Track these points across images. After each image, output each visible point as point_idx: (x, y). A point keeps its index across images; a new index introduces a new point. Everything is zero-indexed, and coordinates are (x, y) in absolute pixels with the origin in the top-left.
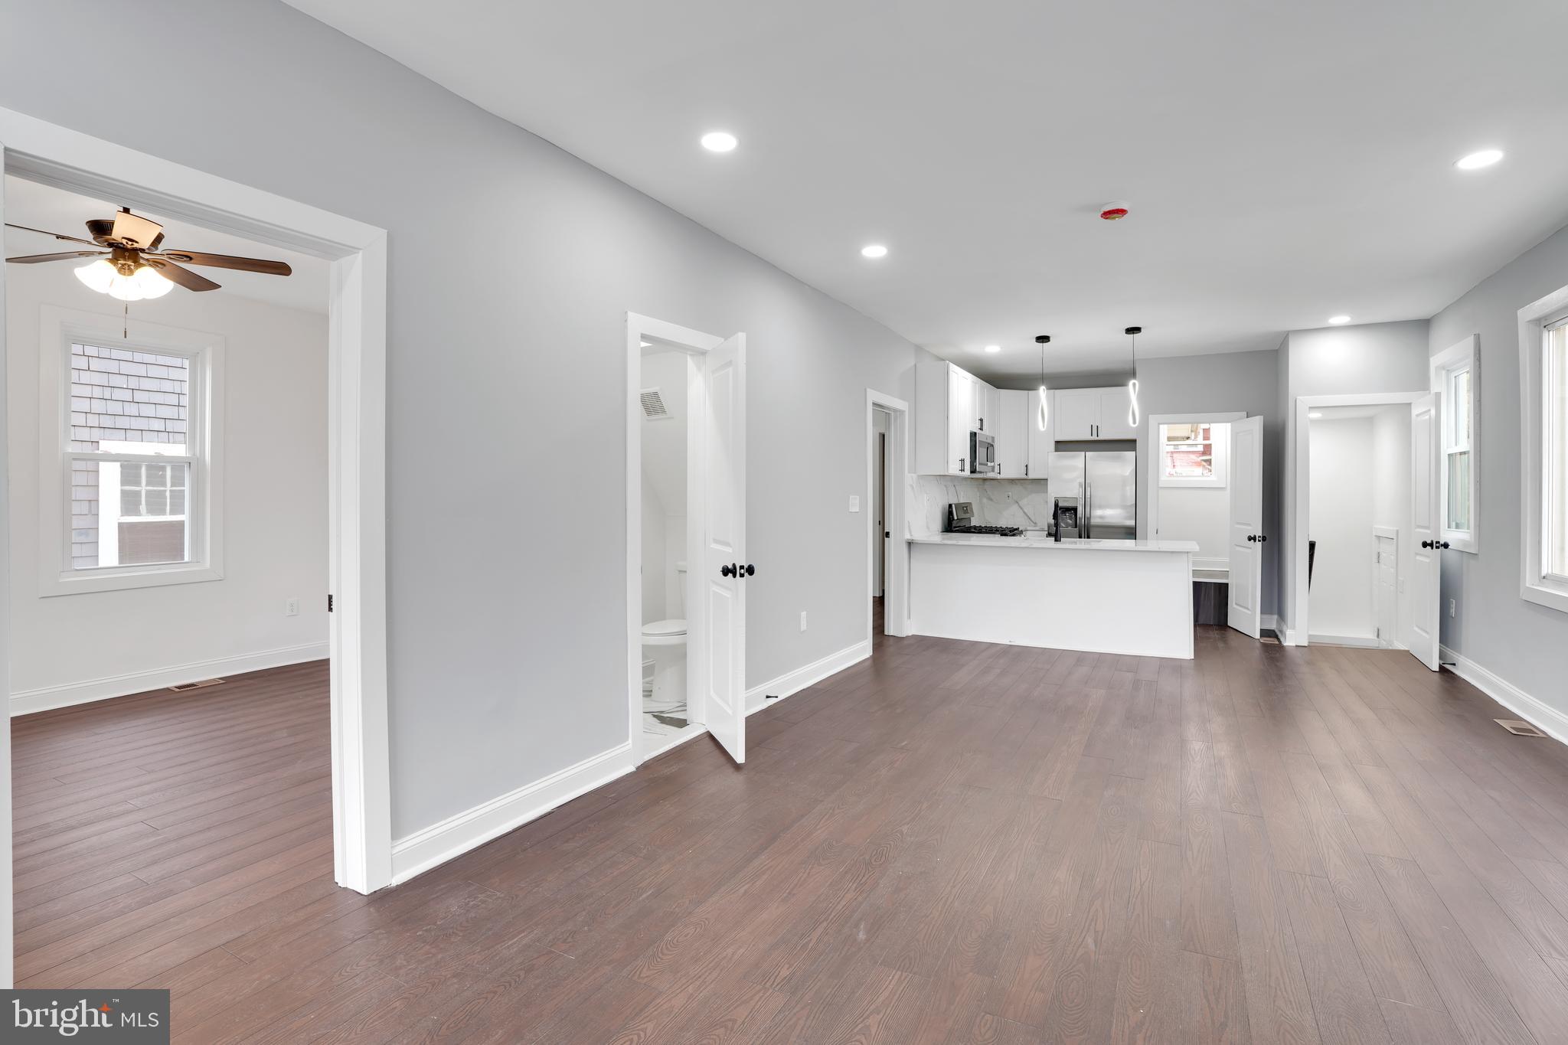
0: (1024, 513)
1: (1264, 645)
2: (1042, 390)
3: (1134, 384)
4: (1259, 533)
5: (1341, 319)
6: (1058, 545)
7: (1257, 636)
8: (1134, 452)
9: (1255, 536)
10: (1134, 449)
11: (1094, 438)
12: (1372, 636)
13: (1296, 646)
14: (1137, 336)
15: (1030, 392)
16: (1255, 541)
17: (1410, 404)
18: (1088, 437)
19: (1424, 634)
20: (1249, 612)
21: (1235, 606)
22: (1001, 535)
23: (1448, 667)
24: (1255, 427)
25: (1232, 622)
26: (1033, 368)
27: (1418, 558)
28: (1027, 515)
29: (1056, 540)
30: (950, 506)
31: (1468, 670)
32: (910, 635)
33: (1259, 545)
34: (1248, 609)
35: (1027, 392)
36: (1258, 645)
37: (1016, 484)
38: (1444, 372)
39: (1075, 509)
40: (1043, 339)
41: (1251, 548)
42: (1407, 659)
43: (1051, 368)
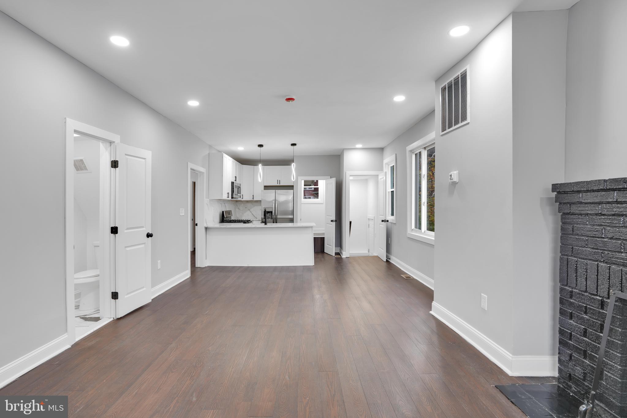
0: (252, 214)
1: (336, 258)
2: (260, 166)
3: (294, 165)
4: (334, 219)
5: (359, 146)
6: (266, 226)
7: (334, 255)
8: (293, 190)
9: (333, 220)
10: (293, 189)
11: (279, 185)
12: (367, 252)
13: (346, 257)
14: (295, 147)
15: (255, 166)
16: (333, 222)
17: (378, 175)
18: (276, 184)
19: (382, 250)
20: (331, 247)
21: (327, 245)
22: (244, 223)
23: (388, 260)
24: (333, 181)
25: (325, 251)
26: (256, 157)
27: (380, 225)
28: (253, 215)
29: (265, 224)
30: (223, 212)
31: (394, 261)
32: (207, 266)
33: (334, 223)
34: (331, 246)
35: (253, 166)
36: (334, 258)
37: (249, 203)
38: (387, 165)
39: (271, 212)
40: (261, 146)
41: (331, 224)
42: (378, 257)
43: (263, 157)
